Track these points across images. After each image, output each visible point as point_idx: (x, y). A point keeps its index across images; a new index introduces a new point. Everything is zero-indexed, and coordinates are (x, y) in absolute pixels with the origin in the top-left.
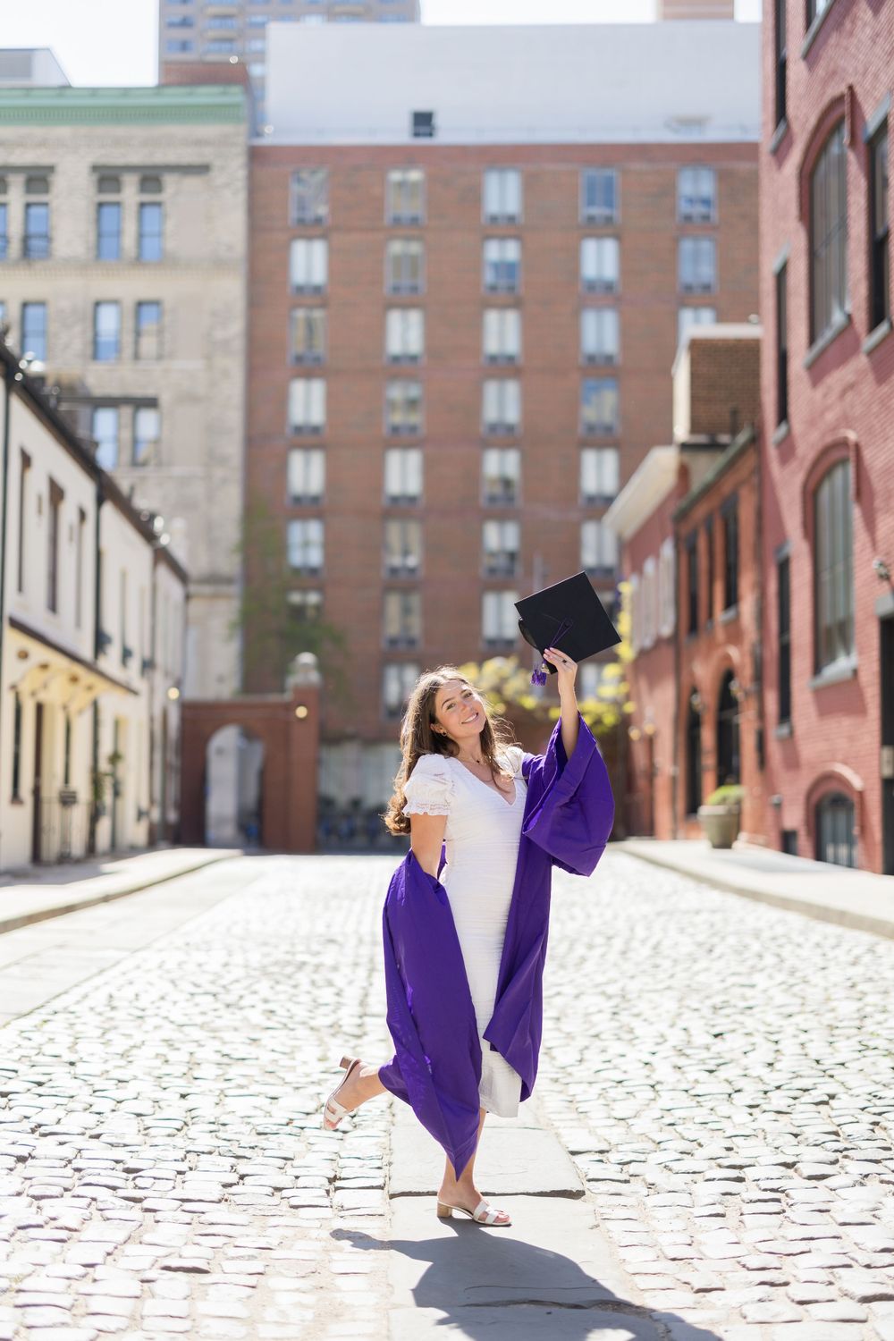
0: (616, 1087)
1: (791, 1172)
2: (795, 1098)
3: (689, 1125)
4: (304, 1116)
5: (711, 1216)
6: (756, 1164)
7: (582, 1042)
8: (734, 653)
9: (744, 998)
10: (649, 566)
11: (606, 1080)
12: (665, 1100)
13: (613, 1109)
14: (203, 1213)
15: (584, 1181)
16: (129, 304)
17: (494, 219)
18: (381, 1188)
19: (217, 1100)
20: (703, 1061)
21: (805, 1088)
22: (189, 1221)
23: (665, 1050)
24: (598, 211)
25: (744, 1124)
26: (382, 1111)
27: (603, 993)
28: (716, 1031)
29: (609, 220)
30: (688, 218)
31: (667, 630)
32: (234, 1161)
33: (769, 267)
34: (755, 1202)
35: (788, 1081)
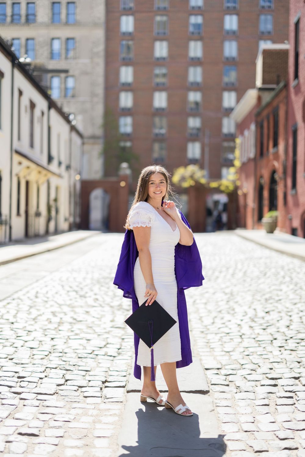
0: (226, 336)
1: (297, 381)
2: (298, 343)
3: (255, 356)
4: (99, 349)
5: (263, 405)
6: (283, 377)
7: (214, 314)
8: (276, 164)
9: (278, 295)
10: (246, 133)
11: (223, 332)
12: (245, 344)
13: (224, 347)
14: (45, 400)
15: (210, 385)
16: (64, 39)
17: (193, 8)
18: (124, 387)
19: (65, 341)
20: (261, 325)
21: (302, 338)
22: (38, 405)
23: (246, 319)
24: (230, 5)
25: (277, 355)
26: (131, 347)
27: (224, 292)
28: (267, 310)
29: (235, 8)
30: (263, 7)
31: (252, 155)
32: (65, 372)
33: (293, 20)
34: (282, 398)
35: (295, 335)
